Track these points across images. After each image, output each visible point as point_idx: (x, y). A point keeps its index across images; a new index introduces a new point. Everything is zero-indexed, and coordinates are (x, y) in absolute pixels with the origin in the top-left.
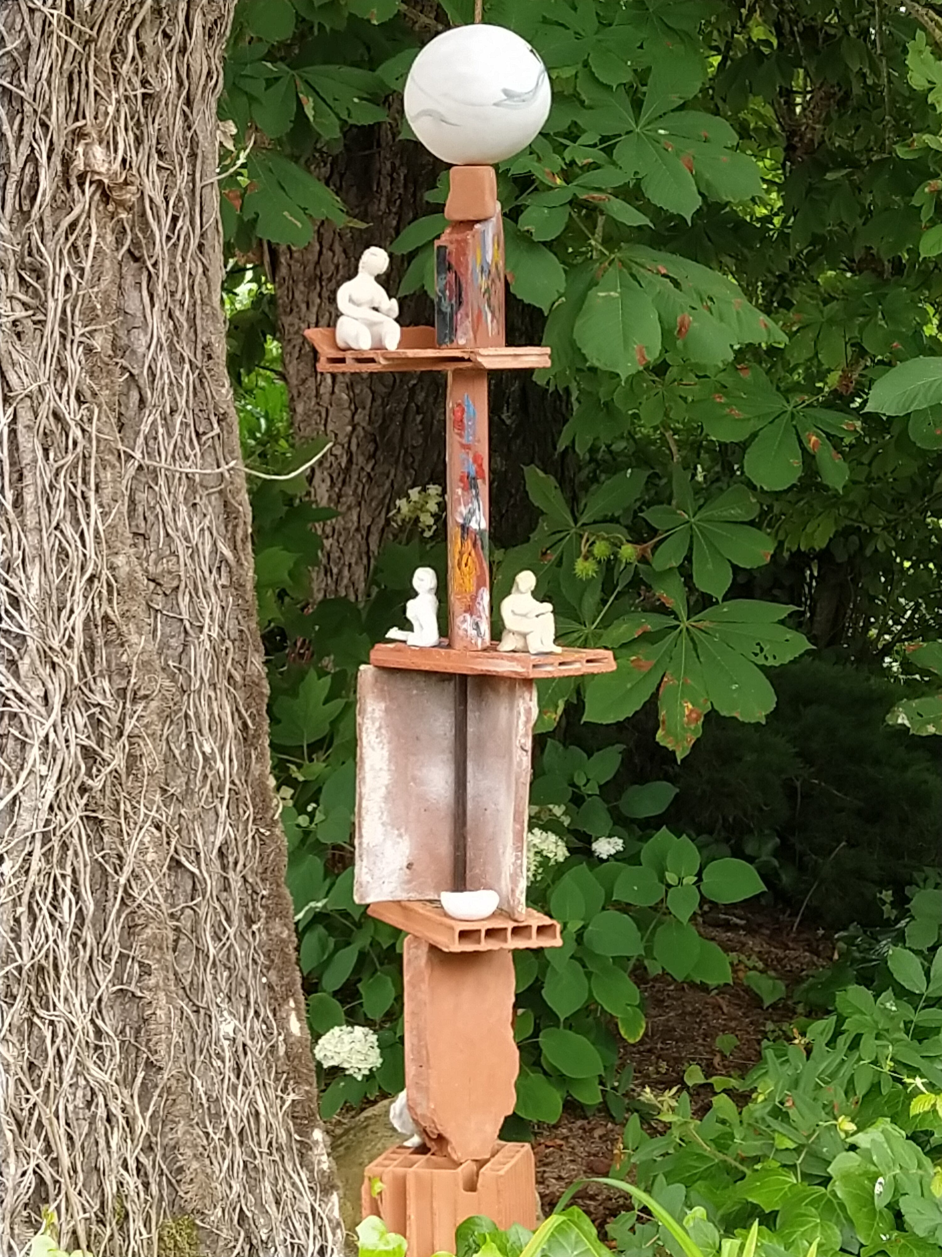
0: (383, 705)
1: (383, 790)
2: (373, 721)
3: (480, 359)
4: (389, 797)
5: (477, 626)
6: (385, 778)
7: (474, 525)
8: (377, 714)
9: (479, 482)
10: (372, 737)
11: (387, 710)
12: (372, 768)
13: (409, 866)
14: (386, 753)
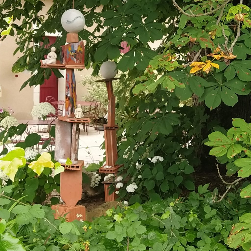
0: (60, 126)
1: (59, 141)
2: (58, 129)
3: (66, 67)
4: (61, 142)
5: (68, 113)
6: (60, 139)
7: (68, 96)
8: (58, 128)
9: (69, 88)
10: (57, 132)
11: (61, 127)
12: (57, 137)
13: (64, 155)
14: (60, 134)
